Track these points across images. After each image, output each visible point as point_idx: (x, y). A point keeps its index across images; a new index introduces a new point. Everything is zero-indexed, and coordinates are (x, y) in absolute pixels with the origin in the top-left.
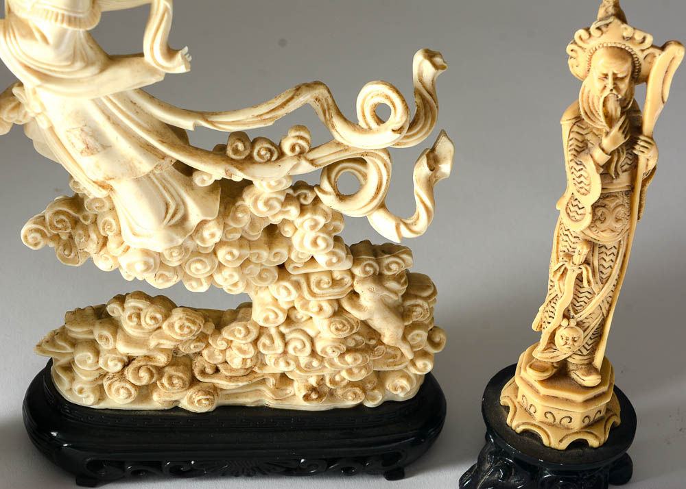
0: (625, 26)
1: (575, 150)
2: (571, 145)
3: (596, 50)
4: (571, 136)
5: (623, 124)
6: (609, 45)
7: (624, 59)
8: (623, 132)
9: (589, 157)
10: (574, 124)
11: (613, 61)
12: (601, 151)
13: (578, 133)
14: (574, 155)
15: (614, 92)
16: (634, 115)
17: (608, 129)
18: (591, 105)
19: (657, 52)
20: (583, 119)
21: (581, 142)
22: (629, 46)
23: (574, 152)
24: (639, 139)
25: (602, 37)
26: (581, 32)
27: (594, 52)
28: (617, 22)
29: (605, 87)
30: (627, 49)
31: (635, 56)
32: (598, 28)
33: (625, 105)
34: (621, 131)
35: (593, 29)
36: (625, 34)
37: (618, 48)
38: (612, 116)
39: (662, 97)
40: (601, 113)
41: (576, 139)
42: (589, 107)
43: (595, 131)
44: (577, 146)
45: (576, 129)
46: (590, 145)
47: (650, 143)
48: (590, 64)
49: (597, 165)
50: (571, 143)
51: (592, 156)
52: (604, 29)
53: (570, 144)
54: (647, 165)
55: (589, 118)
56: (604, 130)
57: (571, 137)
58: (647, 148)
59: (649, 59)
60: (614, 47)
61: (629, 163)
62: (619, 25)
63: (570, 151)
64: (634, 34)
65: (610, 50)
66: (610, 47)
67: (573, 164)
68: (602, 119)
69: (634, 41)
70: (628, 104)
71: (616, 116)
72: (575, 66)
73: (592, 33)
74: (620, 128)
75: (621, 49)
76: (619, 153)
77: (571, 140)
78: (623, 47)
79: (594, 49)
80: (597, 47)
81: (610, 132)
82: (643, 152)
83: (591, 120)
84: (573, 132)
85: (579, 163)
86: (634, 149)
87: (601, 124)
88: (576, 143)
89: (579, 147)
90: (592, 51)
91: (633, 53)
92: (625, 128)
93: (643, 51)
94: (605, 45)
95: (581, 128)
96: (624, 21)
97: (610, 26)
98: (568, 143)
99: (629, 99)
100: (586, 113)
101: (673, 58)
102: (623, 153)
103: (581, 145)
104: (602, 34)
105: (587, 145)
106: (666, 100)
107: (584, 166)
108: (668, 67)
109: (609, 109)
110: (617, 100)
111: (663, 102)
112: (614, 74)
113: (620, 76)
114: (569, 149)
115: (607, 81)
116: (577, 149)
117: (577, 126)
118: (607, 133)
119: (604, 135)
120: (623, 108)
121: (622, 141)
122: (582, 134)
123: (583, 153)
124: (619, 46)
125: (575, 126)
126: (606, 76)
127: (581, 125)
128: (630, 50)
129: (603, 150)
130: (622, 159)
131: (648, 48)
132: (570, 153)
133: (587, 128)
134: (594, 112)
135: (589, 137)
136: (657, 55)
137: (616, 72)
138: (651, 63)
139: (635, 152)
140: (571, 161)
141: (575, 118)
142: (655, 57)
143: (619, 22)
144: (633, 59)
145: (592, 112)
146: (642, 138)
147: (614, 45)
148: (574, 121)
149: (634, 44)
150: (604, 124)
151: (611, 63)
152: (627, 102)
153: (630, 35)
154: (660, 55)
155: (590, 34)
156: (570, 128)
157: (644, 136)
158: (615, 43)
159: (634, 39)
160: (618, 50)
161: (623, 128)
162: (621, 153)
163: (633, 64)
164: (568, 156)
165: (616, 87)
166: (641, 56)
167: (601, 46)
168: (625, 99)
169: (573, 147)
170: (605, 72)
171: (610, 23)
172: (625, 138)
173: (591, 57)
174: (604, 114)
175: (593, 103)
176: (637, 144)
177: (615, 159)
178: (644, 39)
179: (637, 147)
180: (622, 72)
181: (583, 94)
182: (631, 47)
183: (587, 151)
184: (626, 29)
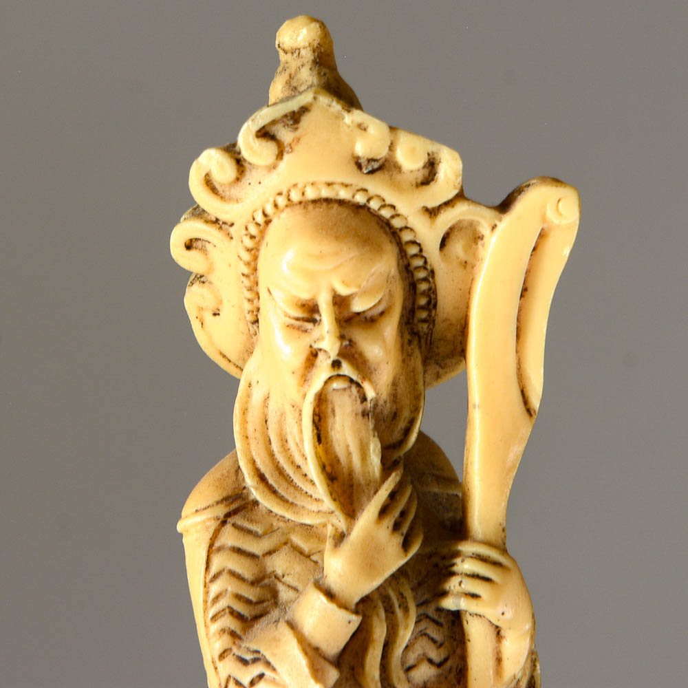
0: (357, 116)
1: (233, 613)
2: (217, 599)
3: (268, 222)
4: (218, 562)
5: (393, 496)
6: (311, 194)
7: (366, 242)
8: (396, 527)
9: (284, 629)
10: (224, 523)
11: (327, 246)
12: (323, 599)
13: (238, 551)
14: (233, 634)
15: (346, 369)
16: (436, 489)
17: (339, 521)
18: (275, 447)
19: (481, 217)
20: (256, 503)
21: (253, 583)
22: (378, 190)
23: (228, 622)
24: (457, 554)
25: (283, 165)
26: (212, 161)
27: (263, 233)
28: (328, 105)
29: (314, 355)
30: (374, 205)
31: (406, 237)
32: (265, 134)
33: (397, 435)
34: (389, 521)
35: (246, 139)
36: (362, 149)
37: (341, 203)
38: (351, 473)
39: (523, 393)
40: (312, 469)
41: (233, 574)
42: (271, 455)
43: (297, 539)
44: (238, 597)
45: (229, 537)
46: (284, 594)
47: (496, 564)
48: (254, 288)
49: (313, 653)
50: (215, 588)
51: (292, 625)
52: (285, 135)
53: (212, 595)
54: (499, 660)
55: (274, 492)
56: (330, 531)
57: (214, 569)
58: (487, 580)
59: (458, 248)
60: (328, 201)
61: (435, 655)
62: (339, 117)
63: (214, 618)
64: (392, 147)
65: (315, 212)
66: (314, 202)
67: (228, 667)
68: (320, 489)
69: (398, 177)
70: (407, 431)
71: (365, 473)
72: (208, 317)
73: (245, 154)
74: (384, 512)
75: (358, 208)
76: (389, 611)
77: (215, 577)
78: (360, 199)
79: (260, 219)
80: (270, 210)
81: (350, 529)
82: (474, 596)
83: (283, 500)
84: (219, 549)
85: (248, 657)
86: (444, 594)
87: (314, 507)
88: (231, 586)
89: (248, 602)
90: (253, 230)
91: (397, 223)
92: (403, 514)
93: (432, 212)
94: (295, 196)
95: (249, 532)
96: (349, 100)
97: (306, 120)
98: (207, 593)
99: (406, 414)
100: (262, 478)
101: (542, 235)
102: (406, 610)
103: (251, 593)
104: (280, 155)
105: (275, 594)
106: (536, 403)
107: (268, 664)
108: (529, 274)
109: (340, 451)
110: (365, 414)
111: (529, 411)
112: (340, 302)
113: (358, 306)
114: (212, 612)
115: (316, 332)
116: (239, 607)
117: (234, 525)
118: (340, 538)
119: (329, 545)
120: (388, 449)
121: (394, 559)
122: (252, 556)
123: (264, 621)
124: (344, 194)
125: (228, 528)
126: (310, 312)
127: (247, 525)
128: (386, 213)
129: (330, 595)
130: (405, 635)
131: (448, 204)
132: (215, 627)
133: (270, 531)
134: (289, 470)
135: (279, 564)
136: (484, 229)
137: (343, 291)
138: (467, 266)
139: (449, 603)
140: (222, 656)
141: (226, 500)
142: (477, 238)
143: (336, 107)
144: (401, 247)
145: (280, 472)
146: (467, 548)
147: (325, 193)
148: (221, 511)
149: (397, 187)
150: (328, 504)
151: (321, 257)
152: (402, 424)
153: (382, 153)
154: (494, 227)
155: (239, 162)
156: (209, 535)
157: (475, 541)
158: (329, 184)
159: (398, 168)
160: (345, 212)
161: (397, 513)
162: (399, 613)
163: (406, 270)
164: (211, 640)
165: (350, 353)
166: (428, 234)
167: (281, 201)
168: (395, 416)
169: (223, 603)
170: (305, 296)
171: (304, 110)
172: (406, 545)
173: (254, 252)
174: (323, 468)
175: (284, 441)
176: (453, 574)
177: (379, 632)
178: (431, 165)
179: (453, 584)
180: (366, 293)
181: (245, 411)
182: (390, 199)
183: (275, 613)
184: (362, 128)
